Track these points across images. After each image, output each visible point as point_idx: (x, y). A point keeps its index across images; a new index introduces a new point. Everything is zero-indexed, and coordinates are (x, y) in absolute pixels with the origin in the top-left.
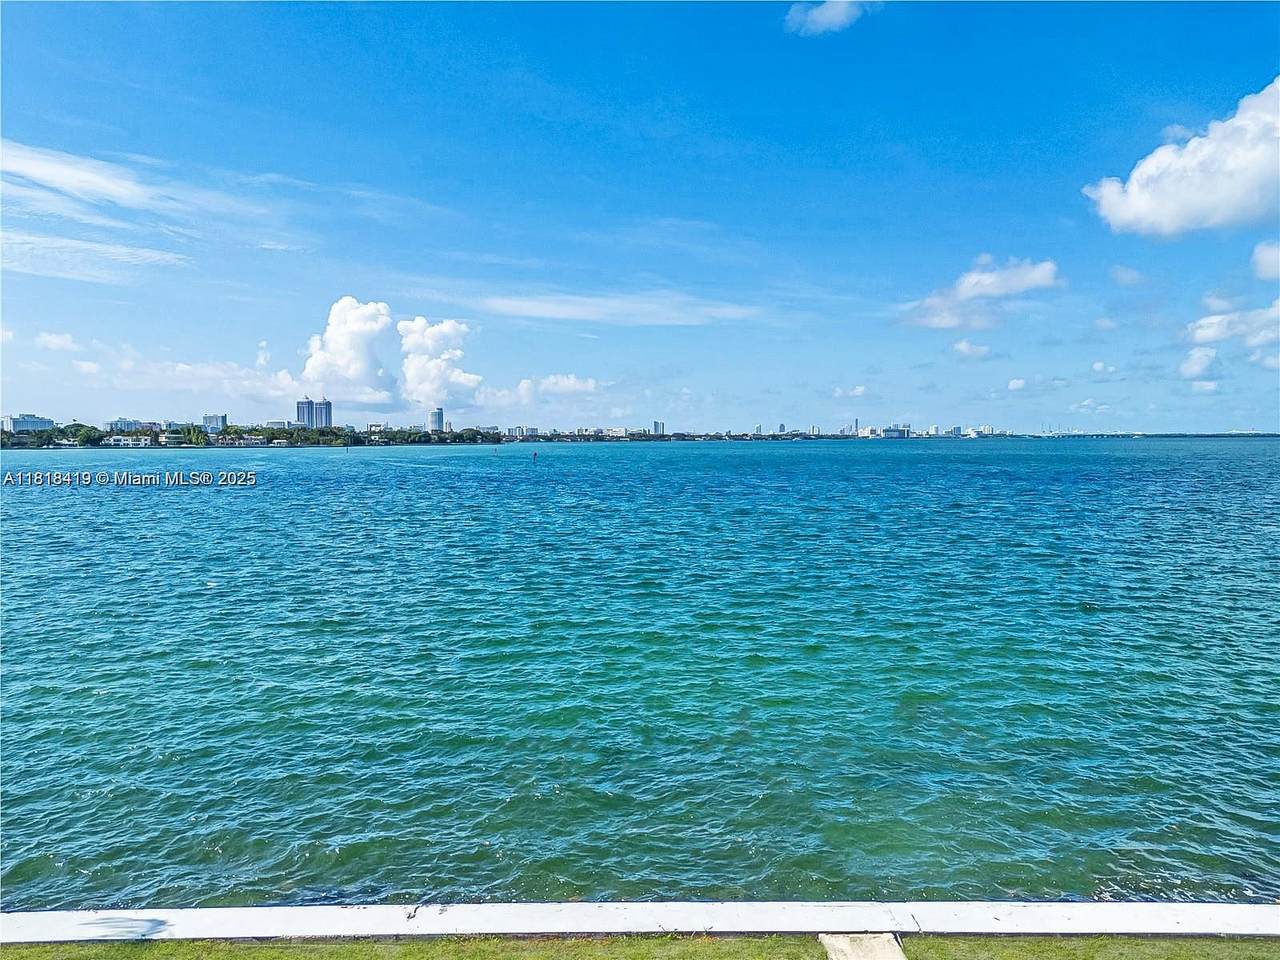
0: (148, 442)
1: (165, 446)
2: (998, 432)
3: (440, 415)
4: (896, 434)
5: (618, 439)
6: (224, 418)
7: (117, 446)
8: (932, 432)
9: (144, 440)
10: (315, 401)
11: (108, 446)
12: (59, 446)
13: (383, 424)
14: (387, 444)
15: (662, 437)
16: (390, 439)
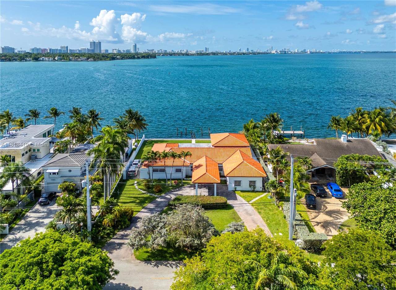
0: (52, 59)
1: (57, 61)
2: (318, 51)
3: (135, 46)
4: (283, 53)
5: (193, 55)
6: (67, 47)
7: (43, 60)
8: (296, 51)
9: (51, 59)
10: (96, 42)
11: (40, 60)
12: (26, 60)
13: (117, 49)
14: (122, 59)
15: (208, 54)
16: (123, 58)
